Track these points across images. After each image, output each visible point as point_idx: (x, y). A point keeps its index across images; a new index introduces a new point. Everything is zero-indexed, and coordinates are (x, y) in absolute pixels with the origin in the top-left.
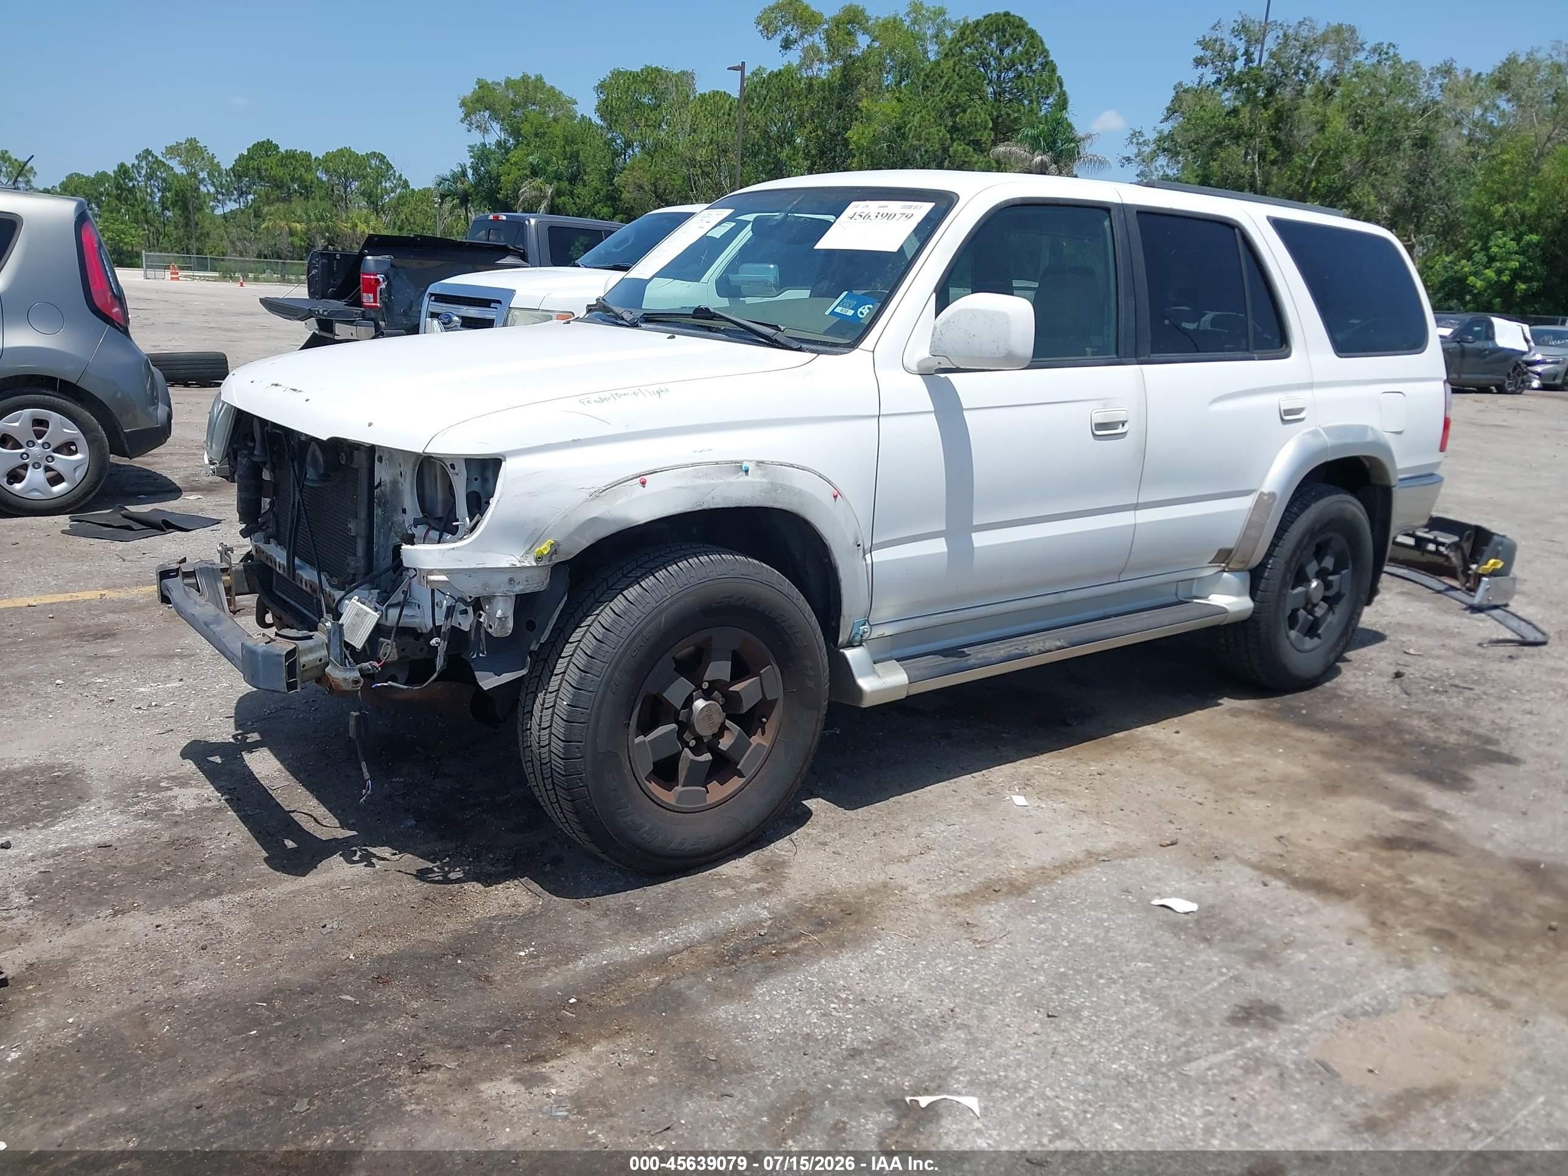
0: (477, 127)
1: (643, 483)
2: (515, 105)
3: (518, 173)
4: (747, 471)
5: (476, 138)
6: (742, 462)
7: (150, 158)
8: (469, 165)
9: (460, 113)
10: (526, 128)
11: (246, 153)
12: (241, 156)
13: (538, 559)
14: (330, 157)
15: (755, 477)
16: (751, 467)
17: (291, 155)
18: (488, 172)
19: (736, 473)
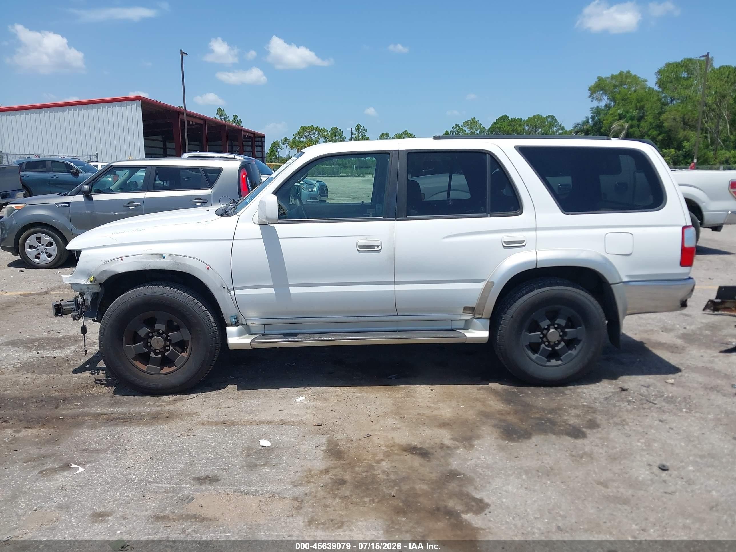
0: (596, 99)
1: (122, 260)
2: (615, 86)
3: (612, 119)
4: (164, 257)
5: (595, 104)
6: (163, 254)
7: (457, 128)
8: (590, 117)
9: (588, 93)
10: (618, 96)
11: (495, 121)
12: (494, 123)
13: (91, 282)
14: (530, 119)
15: (168, 260)
16: (166, 256)
17: (513, 120)
18: (599, 120)
19: (160, 258)
